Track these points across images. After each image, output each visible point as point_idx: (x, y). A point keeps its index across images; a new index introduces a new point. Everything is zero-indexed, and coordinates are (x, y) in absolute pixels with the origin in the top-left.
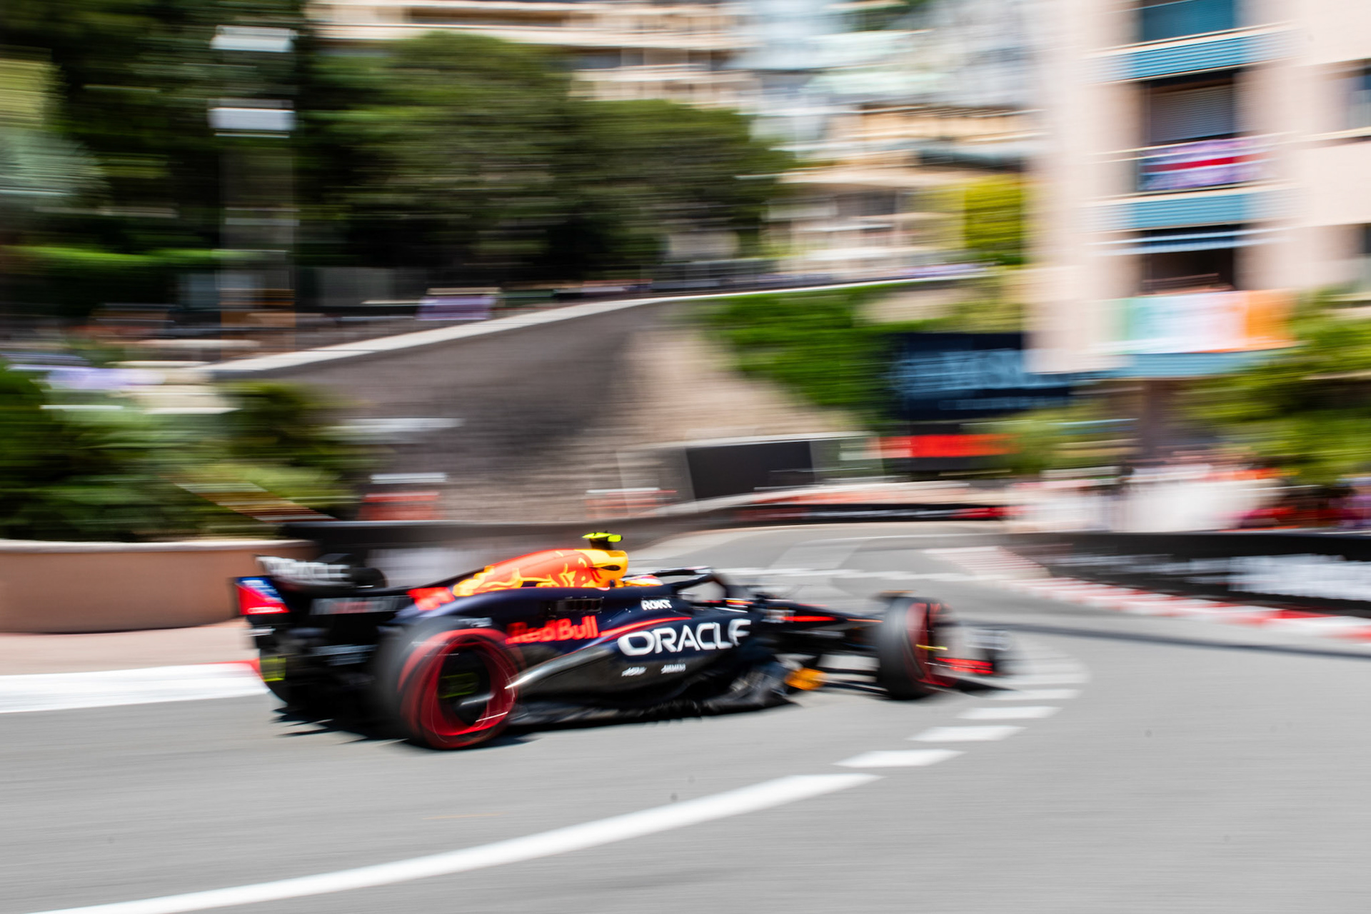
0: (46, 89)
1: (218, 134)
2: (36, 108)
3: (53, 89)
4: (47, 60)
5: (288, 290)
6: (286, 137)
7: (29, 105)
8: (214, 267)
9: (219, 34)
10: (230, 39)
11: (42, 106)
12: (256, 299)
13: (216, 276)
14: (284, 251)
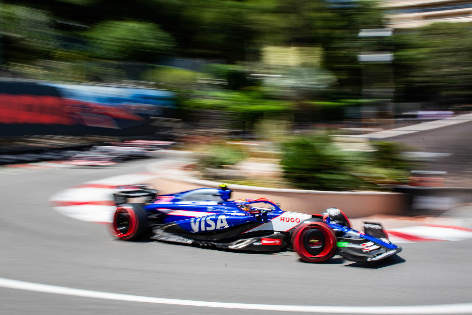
0: (321, 55)
1: (360, 63)
2: (318, 61)
3: (323, 55)
4: (321, 47)
5: (392, 112)
6: (391, 63)
7: (315, 61)
8: (359, 105)
9: (360, 32)
10: (363, 33)
11: (319, 60)
12: (377, 114)
13: (360, 108)
14: (391, 99)
